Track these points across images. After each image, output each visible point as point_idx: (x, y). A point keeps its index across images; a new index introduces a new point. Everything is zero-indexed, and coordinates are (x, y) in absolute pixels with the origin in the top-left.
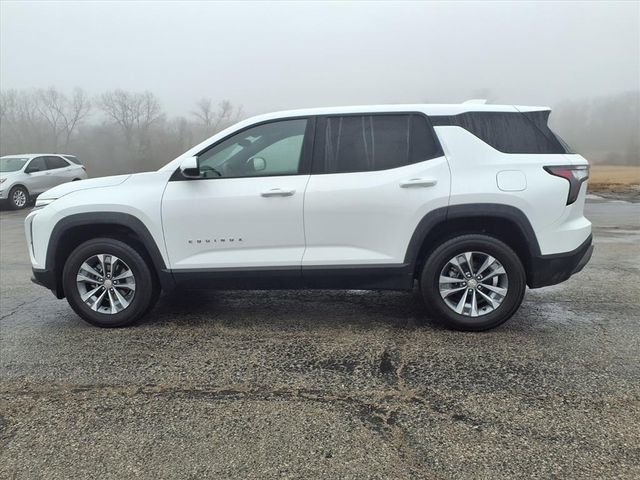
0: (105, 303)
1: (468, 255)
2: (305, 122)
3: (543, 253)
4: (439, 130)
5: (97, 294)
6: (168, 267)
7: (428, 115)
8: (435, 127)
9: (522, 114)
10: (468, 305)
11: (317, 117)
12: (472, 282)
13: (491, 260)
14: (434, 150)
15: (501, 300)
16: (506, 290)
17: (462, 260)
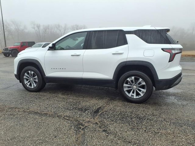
0: (31, 85)
1: (133, 78)
2: (86, 33)
3: (159, 79)
4: (127, 36)
5: (29, 82)
6: (46, 76)
7: (124, 30)
8: (126, 35)
9: (157, 30)
10: (133, 94)
11: (90, 31)
12: (135, 87)
13: (141, 80)
14: (125, 42)
15: (144, 94)
16: (146, 90)
17: (131, 79)
